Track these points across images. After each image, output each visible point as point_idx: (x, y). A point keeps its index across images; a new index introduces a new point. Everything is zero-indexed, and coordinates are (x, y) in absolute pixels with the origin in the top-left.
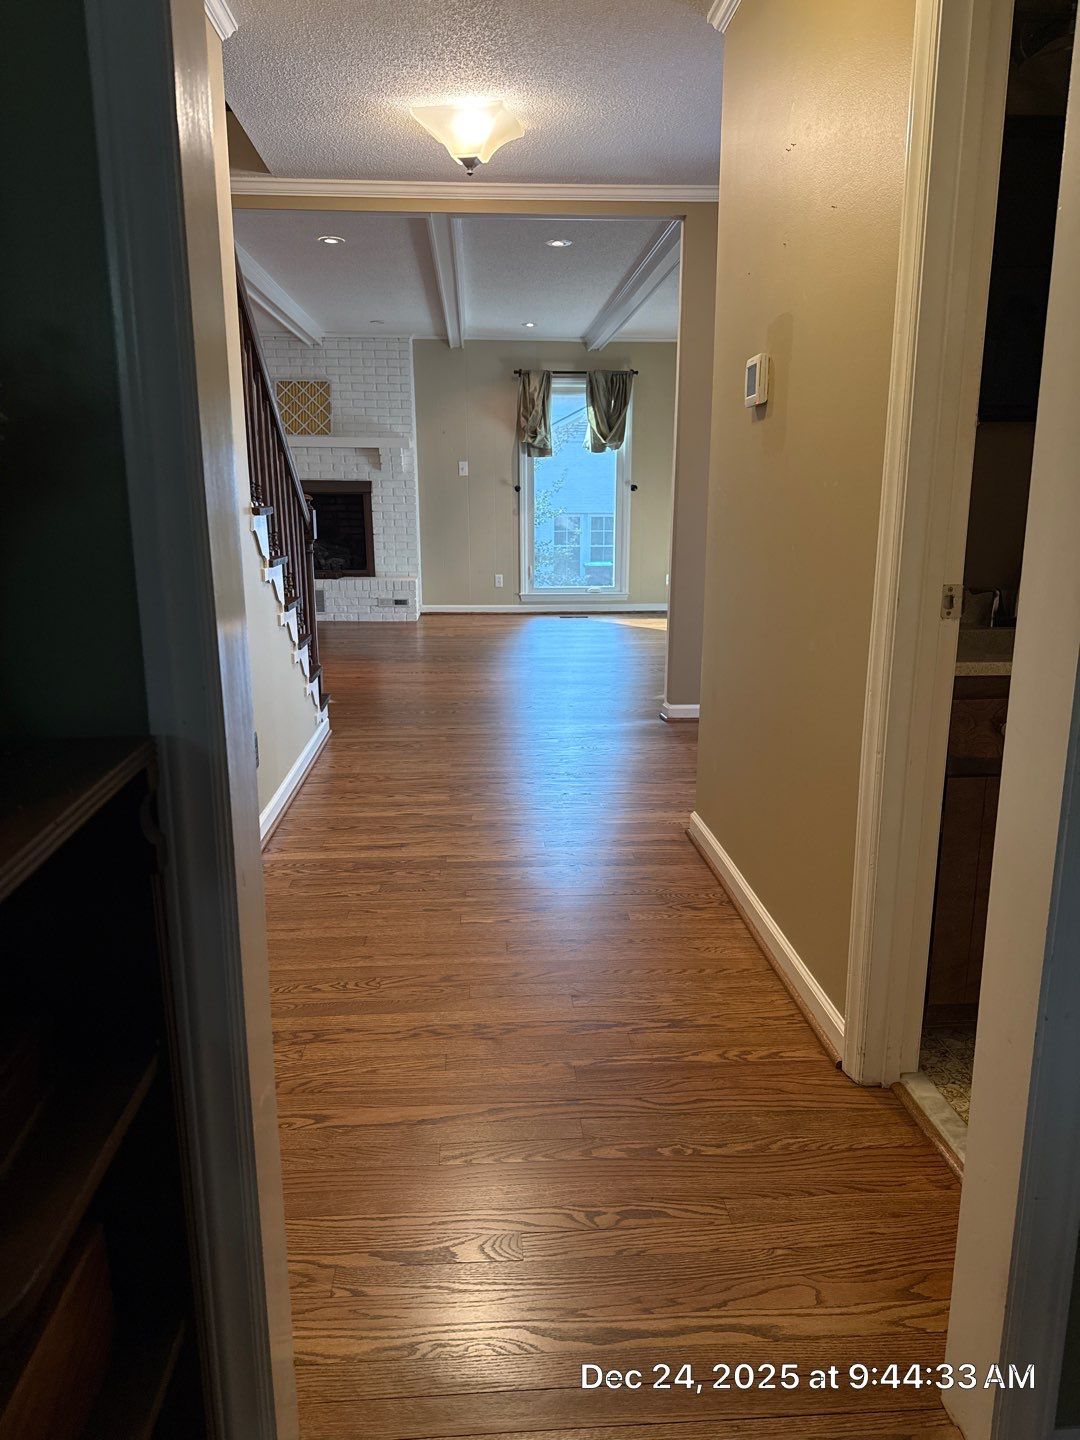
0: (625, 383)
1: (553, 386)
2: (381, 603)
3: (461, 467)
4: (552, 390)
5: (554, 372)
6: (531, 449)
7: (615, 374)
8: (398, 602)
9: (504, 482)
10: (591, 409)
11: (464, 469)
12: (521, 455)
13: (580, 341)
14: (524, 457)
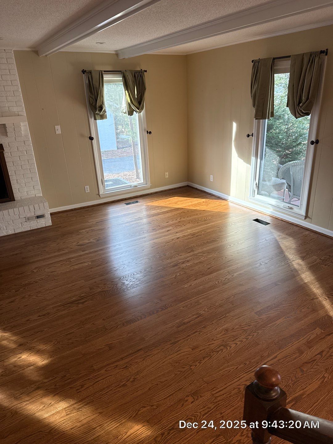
0: (142, 77)
1: (104, 79)
2: (28, 219)
3: (56, 129)
4: (104, 81)
5: (104, 71)
6: (96, 116)
7: (136, 72)
8: (38, 217)
9: (82, 136)
10: (126, 92)
11: (58, 130)
12: (90, 119)
13: (114, 52)
14: (92, 120)
